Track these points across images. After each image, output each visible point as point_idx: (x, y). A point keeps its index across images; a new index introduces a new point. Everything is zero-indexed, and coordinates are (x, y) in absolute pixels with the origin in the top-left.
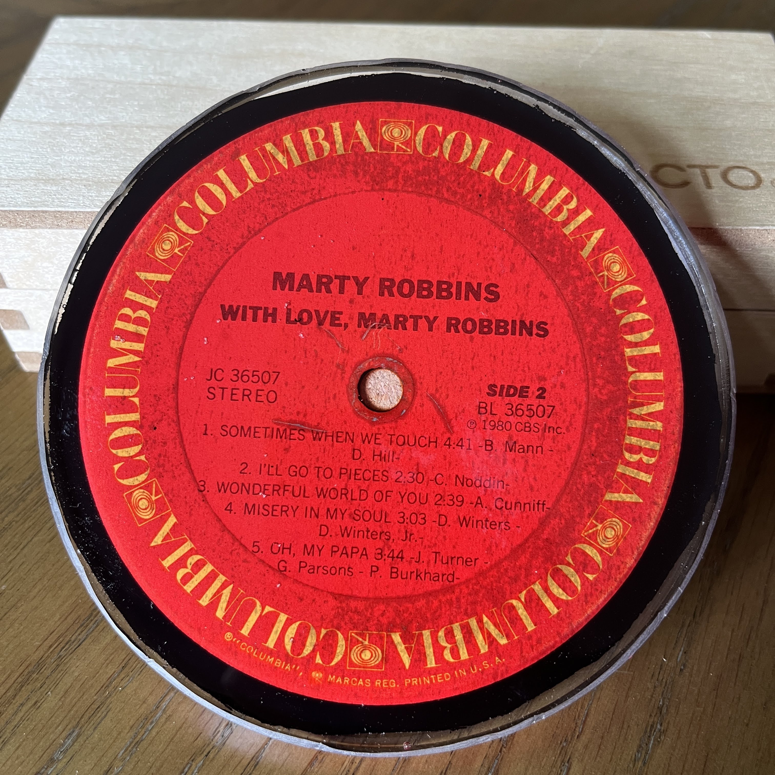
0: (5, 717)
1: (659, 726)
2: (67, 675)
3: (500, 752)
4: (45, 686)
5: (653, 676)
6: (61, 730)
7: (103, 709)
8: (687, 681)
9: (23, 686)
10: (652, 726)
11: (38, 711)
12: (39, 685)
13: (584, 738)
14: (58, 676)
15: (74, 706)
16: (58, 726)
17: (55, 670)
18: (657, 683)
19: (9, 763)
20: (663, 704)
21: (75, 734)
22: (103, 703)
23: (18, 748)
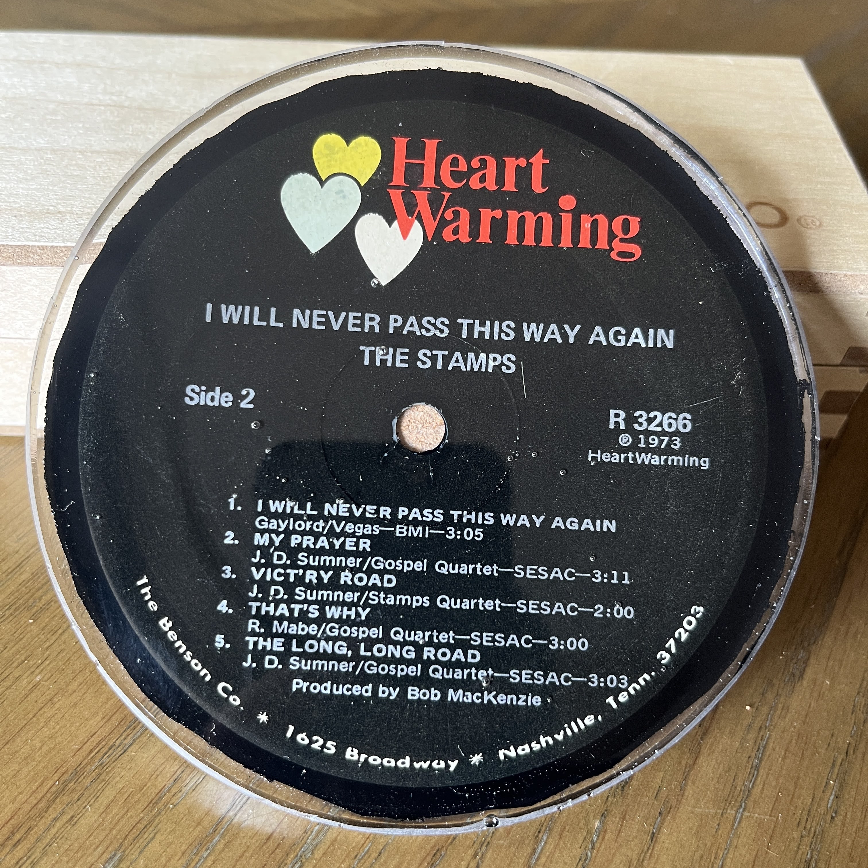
0: (36, 833)
2: (109, 787)
4: (83, 798)
5: (799, 823)
6: (101, 852)
7: (151, 829)
8: (840, 831)
9: (58, 797)
11: (75, 828)
12: (76, 797)
14: (99, 788)
15: (116, 824)
16: (97, 847)
17: (96, 779)
20: (812, 857)
21: (116, 858)
22: (150, 823)
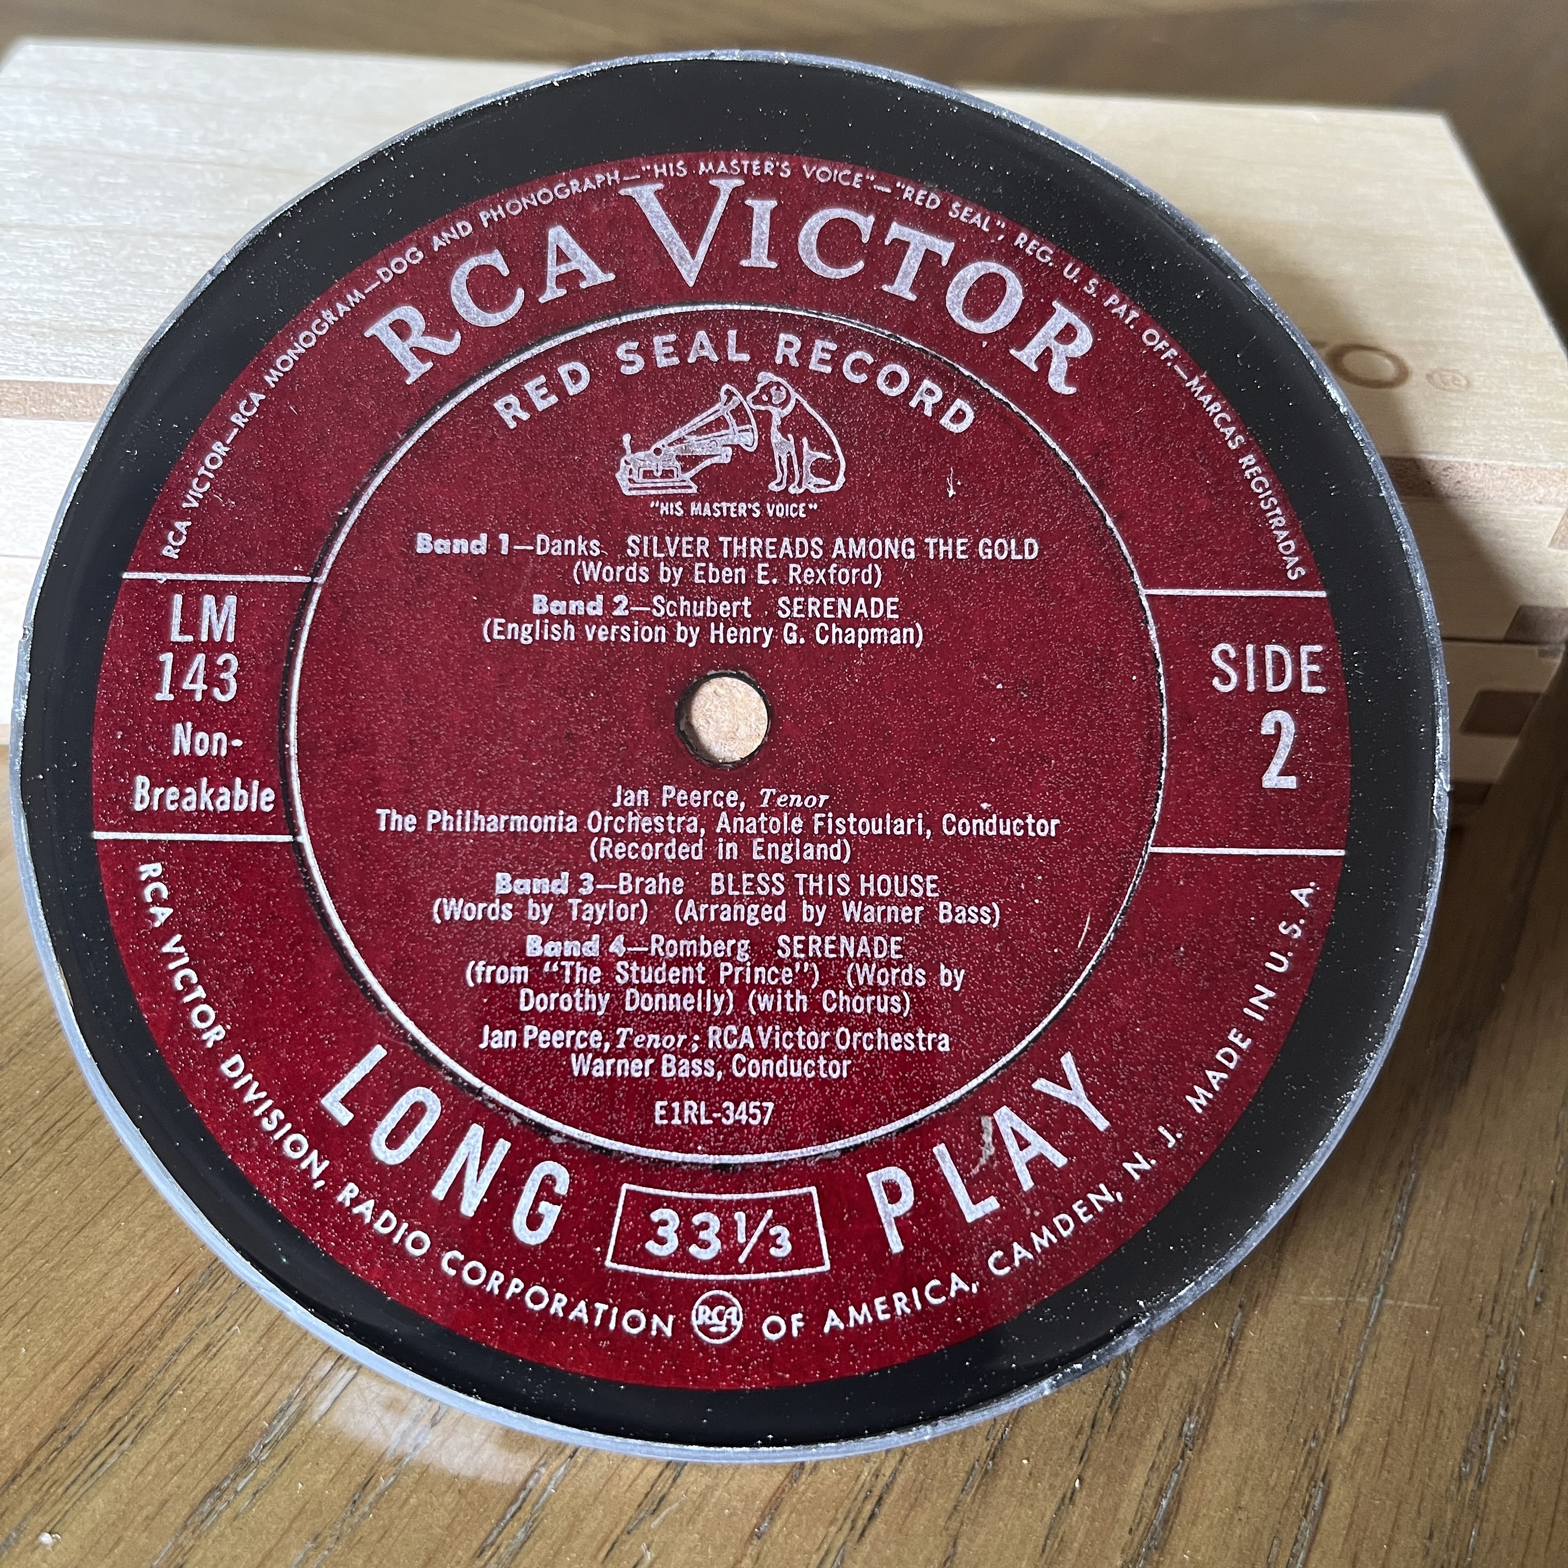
0: (143, 1376)
1: (1502, 1412)
3: (1182, 1457)
4: (226, 1315)
5: (1480, 1314)
6: (264, 1401)
8: (1551, 1327)
9: (180, 1313)
10: (1489, 1412)
11: (213, 1363)
13: (1351, 1433)
15: (288, 1354)
16: (257, 1393)
18: (1490, 1329)
19: (152, 1468)
20: (1507, 1370)
21: (293, 1409)
23: (171, 1439)
